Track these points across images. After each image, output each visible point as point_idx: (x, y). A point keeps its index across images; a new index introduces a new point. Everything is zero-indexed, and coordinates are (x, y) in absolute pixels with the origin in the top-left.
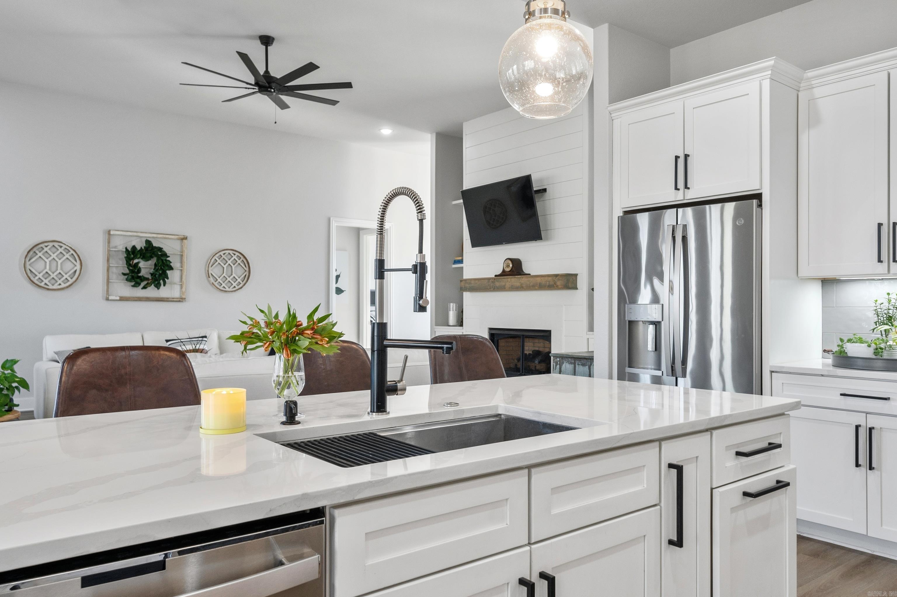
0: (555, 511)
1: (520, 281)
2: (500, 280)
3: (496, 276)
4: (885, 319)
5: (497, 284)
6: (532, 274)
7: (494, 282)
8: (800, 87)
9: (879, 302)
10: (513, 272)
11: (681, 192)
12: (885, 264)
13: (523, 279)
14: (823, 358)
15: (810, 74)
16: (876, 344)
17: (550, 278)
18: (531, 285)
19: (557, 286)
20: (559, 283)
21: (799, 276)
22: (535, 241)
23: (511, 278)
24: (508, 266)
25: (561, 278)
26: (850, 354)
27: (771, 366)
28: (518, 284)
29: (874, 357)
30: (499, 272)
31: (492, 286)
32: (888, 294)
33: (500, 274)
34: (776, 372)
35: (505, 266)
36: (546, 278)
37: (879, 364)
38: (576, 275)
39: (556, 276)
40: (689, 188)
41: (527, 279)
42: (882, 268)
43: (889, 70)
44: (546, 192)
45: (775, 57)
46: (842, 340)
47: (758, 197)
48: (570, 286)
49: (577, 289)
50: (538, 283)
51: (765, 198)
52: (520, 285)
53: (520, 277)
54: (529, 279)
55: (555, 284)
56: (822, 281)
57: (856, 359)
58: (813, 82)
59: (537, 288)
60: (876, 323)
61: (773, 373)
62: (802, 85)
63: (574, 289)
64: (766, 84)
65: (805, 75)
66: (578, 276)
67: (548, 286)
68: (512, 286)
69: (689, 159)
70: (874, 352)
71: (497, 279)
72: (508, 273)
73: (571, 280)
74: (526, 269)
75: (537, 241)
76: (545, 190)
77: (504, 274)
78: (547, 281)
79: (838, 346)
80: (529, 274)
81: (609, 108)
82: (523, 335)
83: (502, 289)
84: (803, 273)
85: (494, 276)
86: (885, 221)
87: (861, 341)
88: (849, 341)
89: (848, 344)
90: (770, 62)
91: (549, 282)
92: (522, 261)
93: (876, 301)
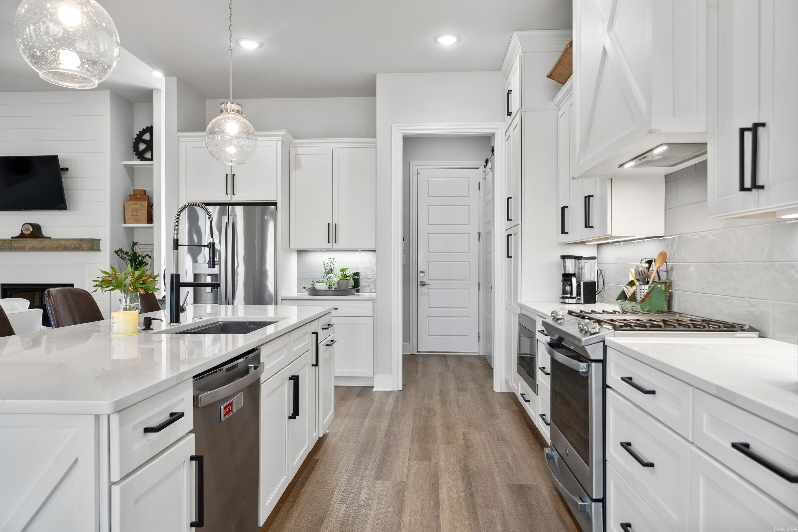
0: (294, 350)
1: (43, 243)
2: (19, 241)
3: (12, 238)
4: (329, 271)
5: (15, 245)
6: (53, 237)
7: (11, 243)
8: (291, 146)
9: (326, 262)
10: (33, 234)
11: (229, 196)
12: (331, 244)
13: (45, 242)
14: (297, 292)
15: (296, 141)
16: (329, 283)
17: (75, 242)
18: (54, 247)
19: (83, 248)
20: (84, 246)
21: (290, 248)
22: (60, 210)
23: (31, 240)
24: (28, 230)
25: (86, 242)
26: (317, 289)
27: (282, 297)
28: (40, 246)
29: (328, 289)
30: (18, 233)
31: (9, 246)
32: (330, 258)
33: (18, 236)
34: (284, 300)
35: (24, 229)
36: (71, 242)
37: (330, 293)
38: (99, 240)
39: (82, 240)
40: (234, 194)
41: (50, 242)
42: (329, 246)
43: (333, 148)
44: (68, 171)
45: (285, 131)
46: (313, 282)
47: (275, 204)
48: (95, 248)
49: (100, 251)
50: (63, 245)
51: (279, 205)
52: (42, 246)
53: (43, 240)
54: (53, 242)
55: (81, 246)
56: (297, 251)
57: (320, 291)
58: (298, 145)
59: (61, 249)
60: (325, 273)
61: (283, 301)
62: (292, 145)
63: (98, 251)
64: (280, 143)
65: (294, 141)
66: (101, 241)
67: (73, 248)
68: (32, 247)
69: (235, 177)
70: (329, 287)
71: (14, 240)
72: (28, 236)
73: (96, 244)
74: (45, 232)
75: (61, 211)
76: (67, 169)
77: (22, 236)
78: (71, 244)
79: (312, 285)
80: (50, 238)
81: (178, 134)
82: (41, 289)
83: (23, 249)
84: (292, 247)
85: (10, 238)
86: (331, 223)
87: (323, 282)
88: (317, 282)
89: (317, 284)
90: (283, 133)
91: (74, 244)
92: (41, 225)
93: (325, 262)
